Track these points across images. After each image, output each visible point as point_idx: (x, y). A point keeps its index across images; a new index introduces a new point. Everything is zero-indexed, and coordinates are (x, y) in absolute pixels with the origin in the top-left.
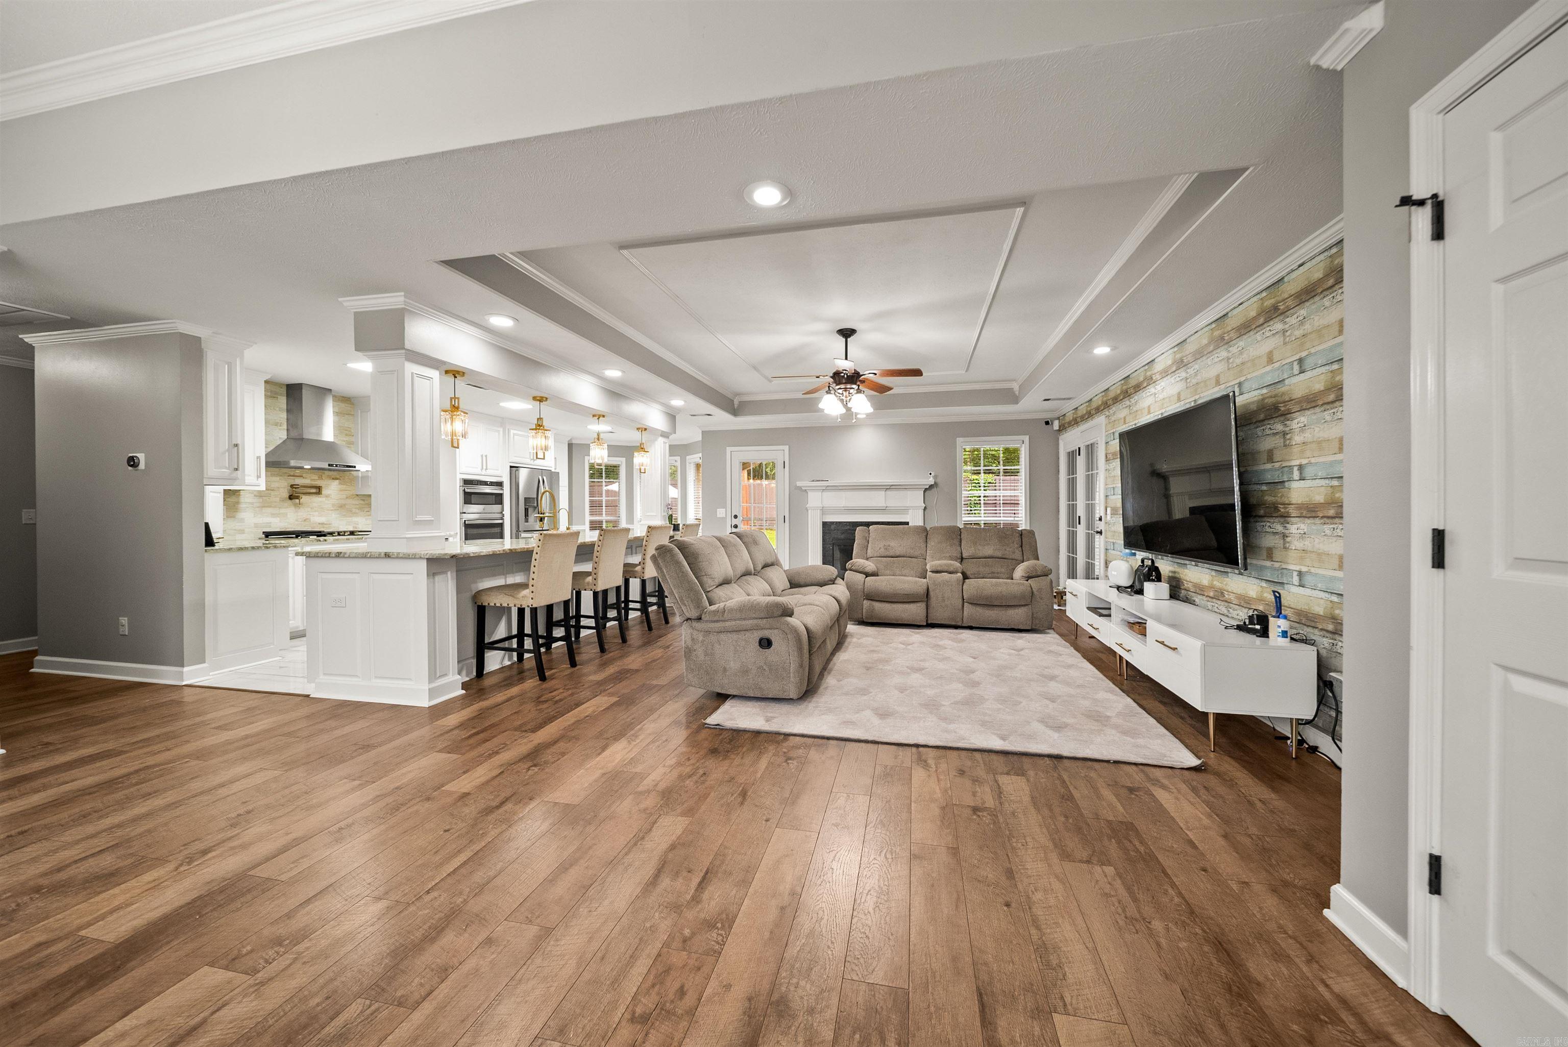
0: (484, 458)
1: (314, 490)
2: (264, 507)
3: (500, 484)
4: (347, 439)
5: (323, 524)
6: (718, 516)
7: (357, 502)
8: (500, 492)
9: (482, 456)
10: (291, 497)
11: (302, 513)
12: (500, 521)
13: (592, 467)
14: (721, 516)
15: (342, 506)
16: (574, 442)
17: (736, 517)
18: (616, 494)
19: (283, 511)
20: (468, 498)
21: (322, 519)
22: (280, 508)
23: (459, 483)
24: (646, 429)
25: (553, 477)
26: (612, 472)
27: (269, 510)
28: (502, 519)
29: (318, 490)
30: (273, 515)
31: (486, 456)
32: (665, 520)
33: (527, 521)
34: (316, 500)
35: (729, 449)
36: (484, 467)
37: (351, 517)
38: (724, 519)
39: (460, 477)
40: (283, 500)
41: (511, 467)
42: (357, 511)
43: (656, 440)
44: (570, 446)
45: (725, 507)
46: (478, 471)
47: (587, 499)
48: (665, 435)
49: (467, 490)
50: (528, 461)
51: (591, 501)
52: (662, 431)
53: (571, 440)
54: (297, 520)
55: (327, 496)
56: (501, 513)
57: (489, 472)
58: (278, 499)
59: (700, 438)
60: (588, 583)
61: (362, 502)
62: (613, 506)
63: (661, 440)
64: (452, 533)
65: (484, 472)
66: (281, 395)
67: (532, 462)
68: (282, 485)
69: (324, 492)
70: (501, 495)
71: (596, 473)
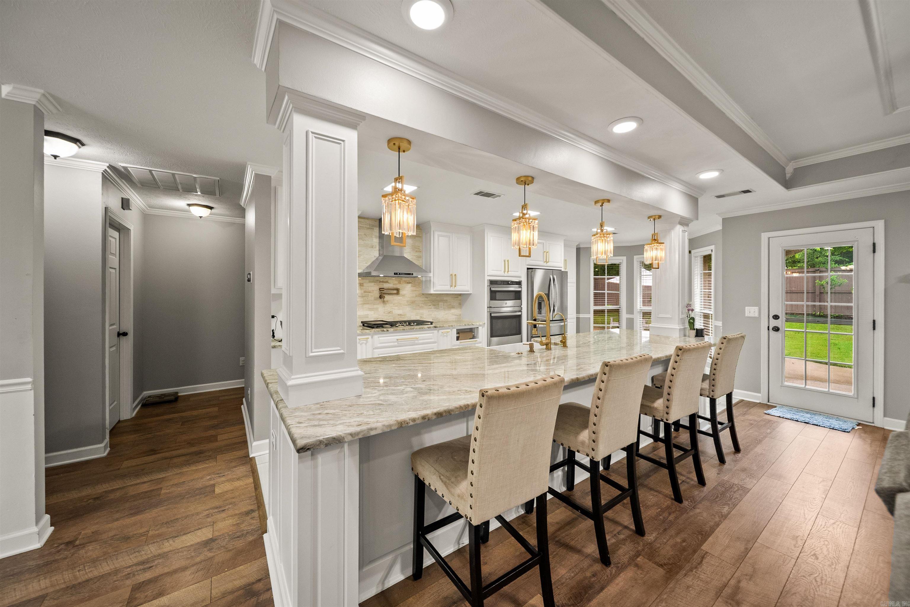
0: (506, 262)
1: (395, 292)
2: (365, 304)
3: (519, 283)
4: (417, 254)
5: (401, 315)
6: (747, 314)
7: (423, 299)
8: (519, 289)
9: (505, 261)
10: (381, 297)
11: (388, 307)
12: (519, 313)
13: (596, 266)
14: (752, 315)
15: (413, 302)
16: (581, 246)
17: (776, 317)
18: (616, 287)
19: (375, 306)
20: (493, 296)
21: (400, 312)
22: (374, 304)
23: (486, 284)
24: (660, 217)
25: (563, 275)
26: (614, 269)
27: (367, 306)
28: (520, 311)
29: (397, 291)
30: (370, 309)
31: (508, 261)
32: (683, 323)
33: (540, 312)
34: (396, 297)
35: (765, 236)
36: (507, 270)
37: (419, 309)
38: (757, 320)
39: (487, 278)
40: (376, 299)
41: (528, 269)
42: (423, 305)
43: (672, 228)
44: (578, 250)
45: (757, 303)
46: (502, 273)
47: (592, 291)
48: (684, 222)
49: (493, 289)
50: (541, 263)
51: (595, 294)
52: (682, 218)
53: (579, 245)
54: (384, 313)
55: (403, 296)
56: (521, 306)
57: (510, 273)
58: (373, 298)
59: (719, 227)
60: (583, 443)
61: (426, 299)
62: (615, 299)
63: (679, 229)
64: (481, 323)
65: (506, 274)
66: (376, 226)
67: (545, 264)
68: (374, 289)
69: (401, 292)
70: (520, 292)
71: (599, 270)
